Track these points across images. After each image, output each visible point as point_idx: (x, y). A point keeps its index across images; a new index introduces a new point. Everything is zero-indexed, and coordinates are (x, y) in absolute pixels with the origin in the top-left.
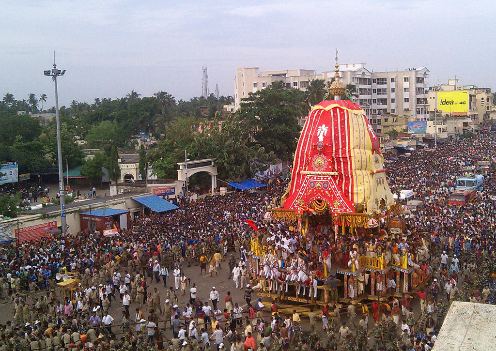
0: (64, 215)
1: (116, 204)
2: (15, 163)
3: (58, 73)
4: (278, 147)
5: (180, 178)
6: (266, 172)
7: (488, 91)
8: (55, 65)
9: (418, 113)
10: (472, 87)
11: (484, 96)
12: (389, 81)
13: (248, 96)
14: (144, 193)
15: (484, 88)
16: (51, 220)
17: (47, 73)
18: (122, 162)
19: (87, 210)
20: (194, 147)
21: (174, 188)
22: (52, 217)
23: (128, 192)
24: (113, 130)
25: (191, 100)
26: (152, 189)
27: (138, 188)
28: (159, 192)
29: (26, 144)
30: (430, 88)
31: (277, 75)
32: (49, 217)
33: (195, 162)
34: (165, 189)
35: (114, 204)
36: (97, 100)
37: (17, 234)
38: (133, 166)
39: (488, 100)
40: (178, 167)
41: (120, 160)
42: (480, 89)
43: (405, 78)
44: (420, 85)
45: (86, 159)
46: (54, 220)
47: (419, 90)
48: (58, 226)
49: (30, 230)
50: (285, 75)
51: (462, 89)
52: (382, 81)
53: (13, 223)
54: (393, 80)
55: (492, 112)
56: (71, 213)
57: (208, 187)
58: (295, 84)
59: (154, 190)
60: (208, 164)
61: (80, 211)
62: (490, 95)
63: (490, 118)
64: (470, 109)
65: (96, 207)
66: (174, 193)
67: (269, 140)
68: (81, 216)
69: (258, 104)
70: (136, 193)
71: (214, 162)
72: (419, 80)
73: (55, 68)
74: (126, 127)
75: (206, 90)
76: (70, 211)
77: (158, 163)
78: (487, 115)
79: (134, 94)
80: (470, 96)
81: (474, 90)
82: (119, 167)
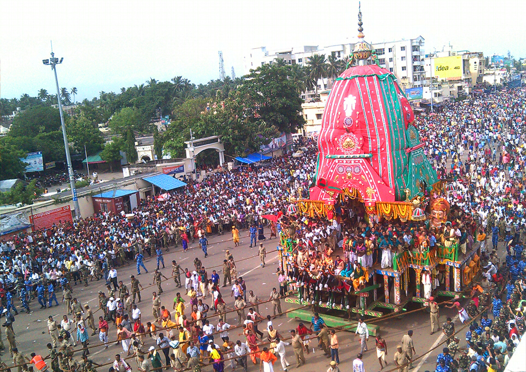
0: (76, 199)
1: (127, 185)
2: (39, 153)
3: (55, 61)
4: (280, 120)
5: (188, 156)
6: (271, 145)
7: (480, 55)
8: (53, 54)
9: (415, 80)
10: (465, 52)
11: (477, 60)
12: (387, 51)
13: (249, 73)
14: (154, 172)
15: (476, 53)
16: (64, 205)
17: (46, 62)
18: (140, 145)
19: (98, 192)
20: (201, 125)
21: (183, 166)
22: (65, 202)
23: (140, 173)
24: (133, 116)
25: (209, 83)
26: (161, 168)
27: (148, 168)
28: (169, 171)
29: (48, 134)
30: (427, 56)
31: (283, 53)
32: (62, 202)
33: (201, 140)
34: (174, 167)
35: (124, 186)
36: (123, 89)
37: (32, 221)
38: (149, 148)
39: (480, 63)
40: (186, 146)
41: (136, 143)
42: (473, 53)
43: (402, 47)
44: (415, 53)
45: (105, 145)
46: (67, 204)
47: (415, 58)
48: (71, 210)
49: (45, 215)
50: (290, 52)
51: (456, 54)
52: (381, 51)
53: (27, 210)
54: (390, 50)
55: (484, 75)
56: (83, 196)
57: (217, 163)
58: (300, 60)
59: (163, 169)
60: (215, 140)
61: (92, 194)
62: (482, 59)
63: (483, 81)
64: (464, 73)
65: (108, 189)
66: (183, 171)
67: (271, 114)
68: (93, 199)
69: (260, 80)
70: (147, 173)
71: (220, 139)
72: (415, 48)
73: (53, 56)
74: (144, 111)
75: (223, 72)
76: (82, 195)
77: (168, 143)
78: (480, 78)
79: (153, 81)
80: (464, 60)
81: (467, 55)
82: (135, 150)
